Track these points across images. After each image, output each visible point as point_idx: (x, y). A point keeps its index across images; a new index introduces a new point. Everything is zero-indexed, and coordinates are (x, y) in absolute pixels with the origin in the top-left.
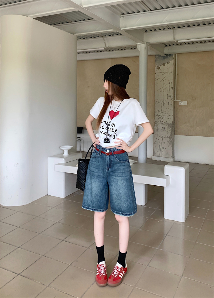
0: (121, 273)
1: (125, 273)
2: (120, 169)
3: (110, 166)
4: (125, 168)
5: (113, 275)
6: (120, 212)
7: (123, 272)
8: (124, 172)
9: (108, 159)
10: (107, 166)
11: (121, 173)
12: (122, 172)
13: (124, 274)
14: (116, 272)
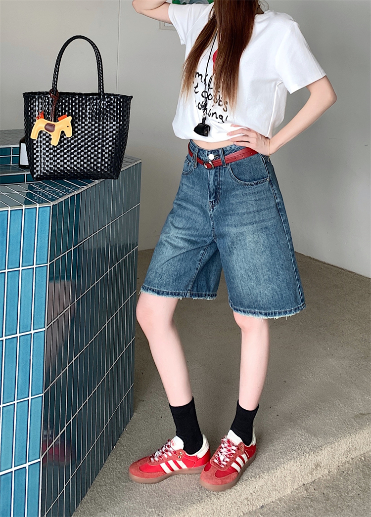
0: (238, 459)
1: (248, 458)
2: (246, 202)
3: (216, 198)
4: (260, 199)
5: (216, 461)
6: (255, 308)
7: (244, 456)
8: (258, 211)
9: (212, 177)
10: (210, 198)
11: (250, 213)
12: (251, 210)
13: (246, 460)
14: (226, 454)
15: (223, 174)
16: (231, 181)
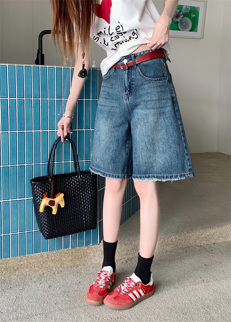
1: (144, 293)
7: (141, 291)
8: (159, 100)
9: (126, 76)
10: (126, 92)
15: (134, 73)
16: (140, 77)
